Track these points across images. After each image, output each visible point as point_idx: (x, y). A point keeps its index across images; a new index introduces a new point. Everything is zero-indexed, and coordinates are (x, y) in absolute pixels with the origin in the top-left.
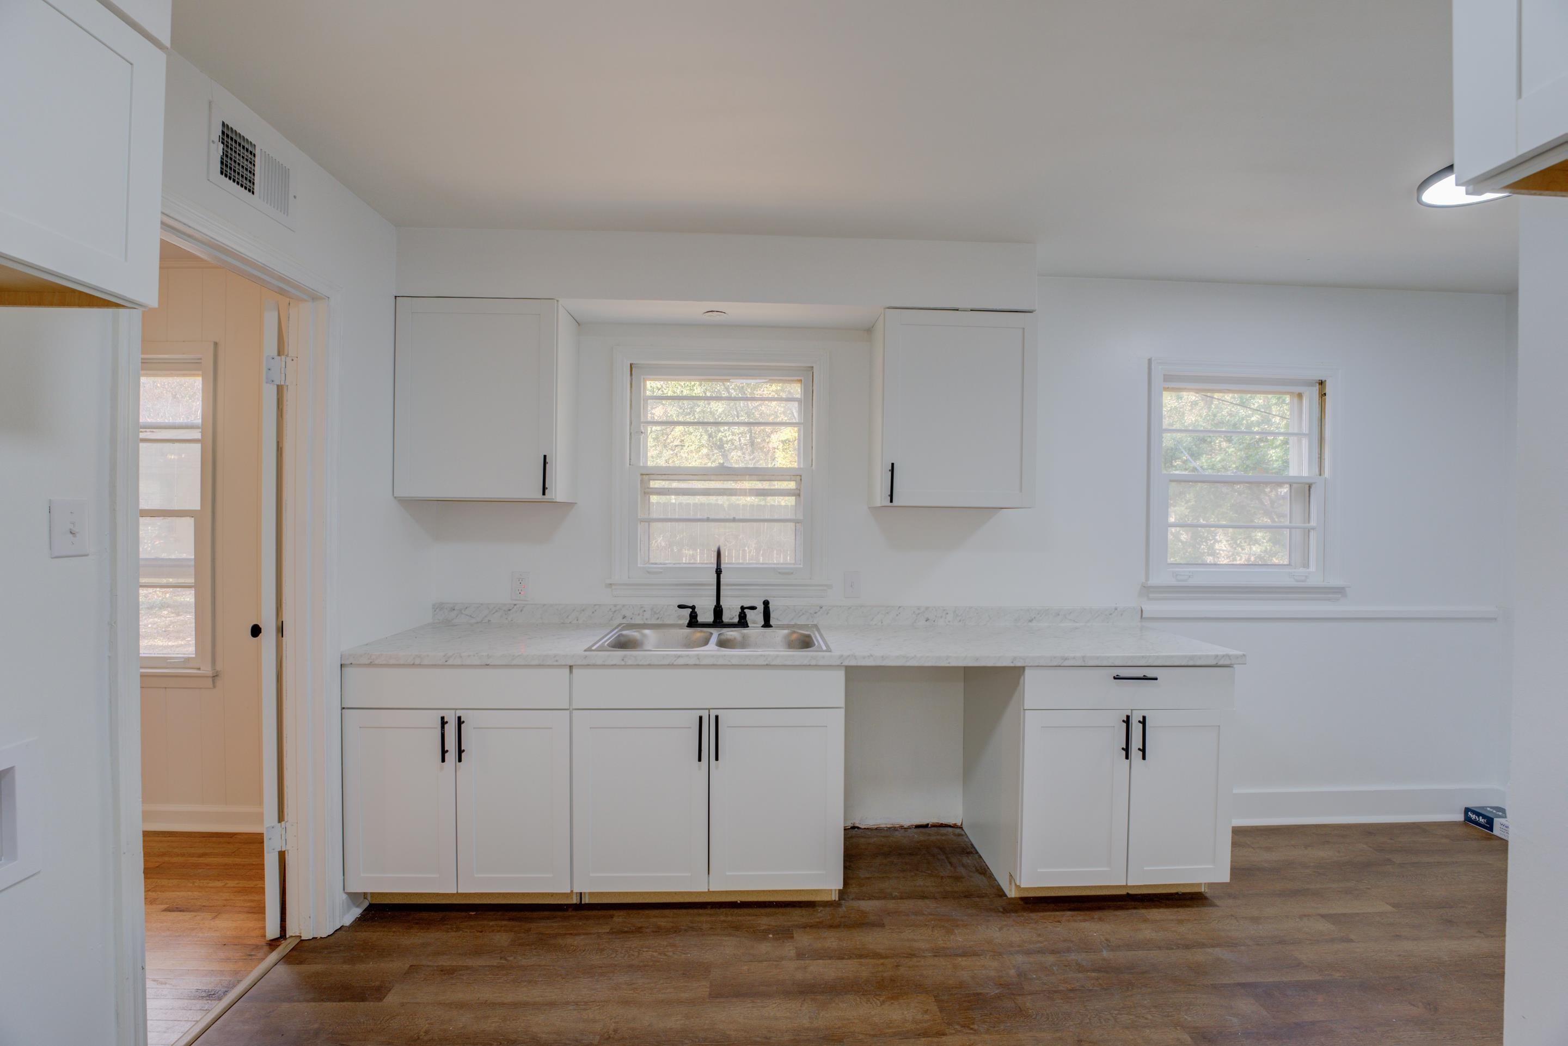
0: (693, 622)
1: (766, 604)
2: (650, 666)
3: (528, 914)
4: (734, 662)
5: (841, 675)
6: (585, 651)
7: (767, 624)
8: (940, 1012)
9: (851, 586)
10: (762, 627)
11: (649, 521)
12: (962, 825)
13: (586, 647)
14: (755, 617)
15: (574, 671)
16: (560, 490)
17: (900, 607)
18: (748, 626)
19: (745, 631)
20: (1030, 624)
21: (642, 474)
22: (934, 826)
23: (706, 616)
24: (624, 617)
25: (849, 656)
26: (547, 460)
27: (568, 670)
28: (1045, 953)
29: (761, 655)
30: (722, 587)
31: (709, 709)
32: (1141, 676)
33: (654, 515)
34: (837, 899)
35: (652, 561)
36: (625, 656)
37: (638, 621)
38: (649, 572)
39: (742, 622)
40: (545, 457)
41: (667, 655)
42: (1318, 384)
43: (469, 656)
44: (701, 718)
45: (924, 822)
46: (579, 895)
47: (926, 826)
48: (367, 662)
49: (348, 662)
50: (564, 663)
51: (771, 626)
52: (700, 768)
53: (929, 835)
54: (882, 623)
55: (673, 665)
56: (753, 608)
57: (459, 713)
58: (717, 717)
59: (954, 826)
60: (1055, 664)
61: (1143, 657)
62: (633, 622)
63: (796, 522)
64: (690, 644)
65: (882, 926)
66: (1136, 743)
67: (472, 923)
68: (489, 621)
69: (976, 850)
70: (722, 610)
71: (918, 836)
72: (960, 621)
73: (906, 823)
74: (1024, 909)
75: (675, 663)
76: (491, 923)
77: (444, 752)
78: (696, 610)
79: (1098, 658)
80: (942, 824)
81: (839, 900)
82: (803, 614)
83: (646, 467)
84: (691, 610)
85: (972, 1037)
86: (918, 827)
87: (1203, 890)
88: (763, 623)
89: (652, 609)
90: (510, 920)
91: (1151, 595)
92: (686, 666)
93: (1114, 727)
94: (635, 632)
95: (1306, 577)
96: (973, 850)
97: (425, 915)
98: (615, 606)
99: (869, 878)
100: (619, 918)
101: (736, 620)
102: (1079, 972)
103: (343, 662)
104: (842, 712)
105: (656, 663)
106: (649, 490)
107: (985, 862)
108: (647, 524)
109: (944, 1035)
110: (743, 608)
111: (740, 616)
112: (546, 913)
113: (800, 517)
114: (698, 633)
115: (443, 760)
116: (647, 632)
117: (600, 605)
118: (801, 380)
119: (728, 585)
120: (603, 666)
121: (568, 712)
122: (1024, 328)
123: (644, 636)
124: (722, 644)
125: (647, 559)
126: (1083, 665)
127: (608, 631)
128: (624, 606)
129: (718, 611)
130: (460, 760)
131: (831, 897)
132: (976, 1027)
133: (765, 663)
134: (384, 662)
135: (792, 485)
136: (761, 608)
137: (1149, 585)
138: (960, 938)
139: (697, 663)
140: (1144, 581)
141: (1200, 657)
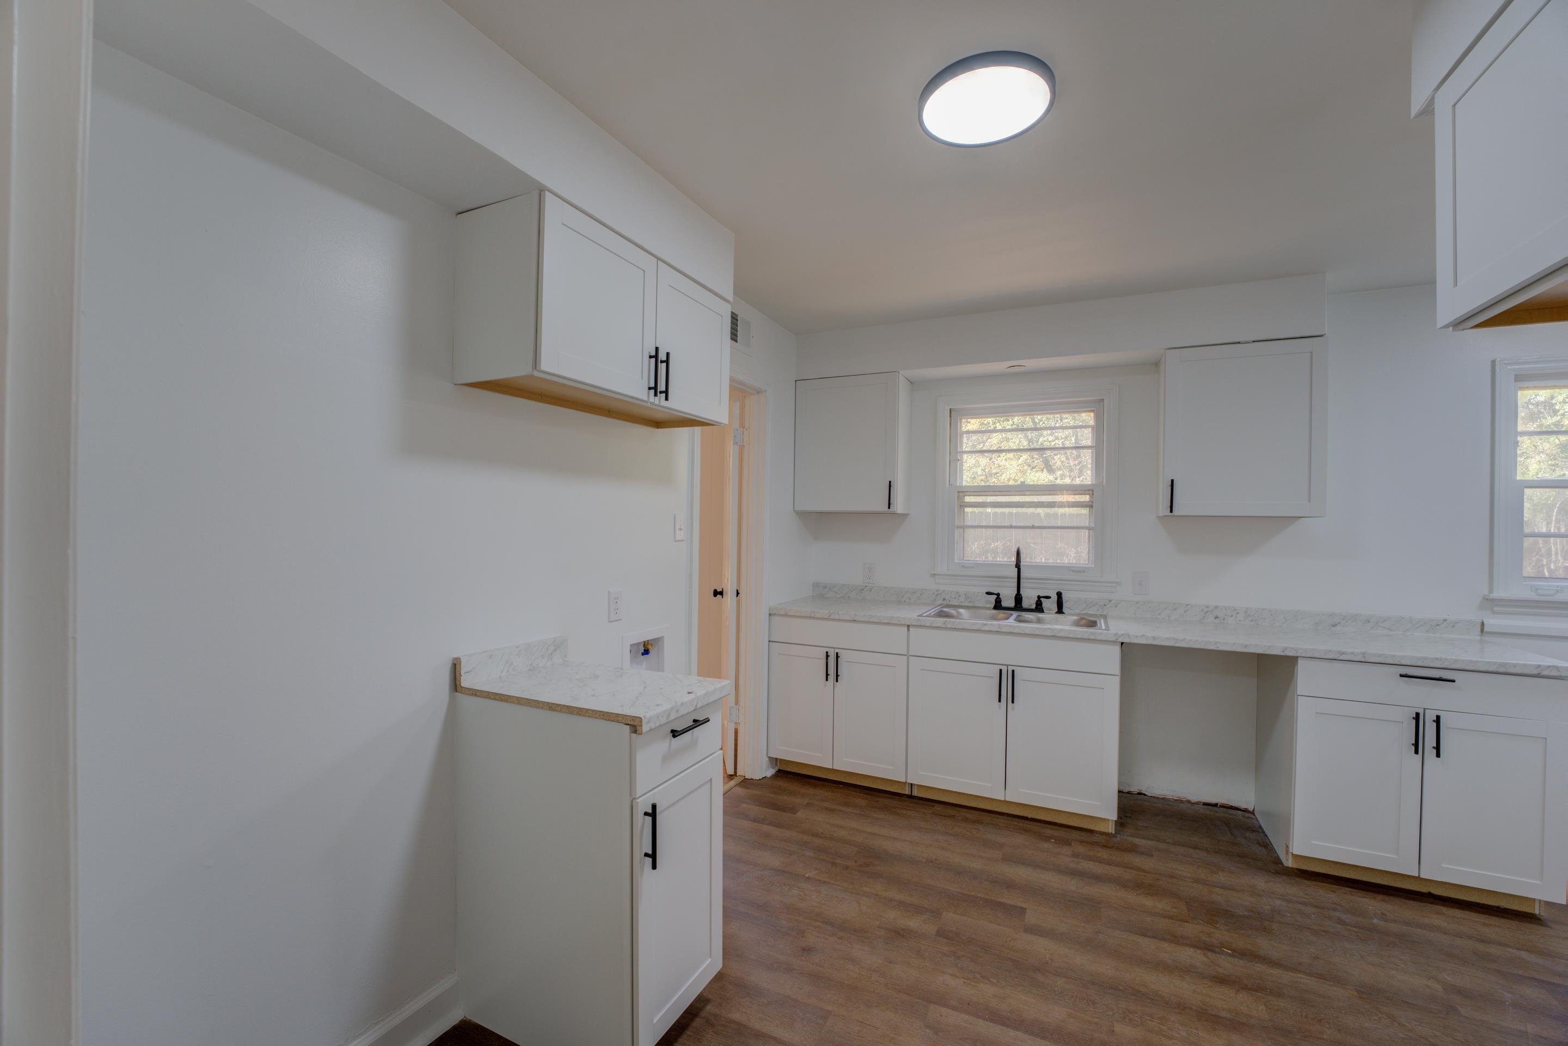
0: (998, 605)
1: (1059, 595)
2: (963, 630)
3: (876, 793)
4: (1027, 632)
5: (1117, 649)
6: (918, 616)
7: (1060, 610)
8: (1188, 911)
9: (1140, 584)
10: (1056, 613)
11: (964, 527)
12: (1254, 810)
13: (919, 614)
14: (1050, 605)
15: (911, 629)
16: (899, 506)
17: (1187, 605)
18: (1044, 612)
19: (1040, 615)
20: (1333, 628)
21: (958, 492)
22: (1223, 806)
23: (1009, 602)
24: (944, 600)
25: (1123, 634)
26: (892, 484)
27: (906, 628)
28: (1307, 905)
29: (1049, 629)
30: (1021, 581)
31: (1007, 666)
32: (1437, 676)
33: (969, 523)
34: (1114, 832)
35: (965, 559)
36: (946, 622)
37: (954, 602)
38: (963, 567)
39: (1039, 608)
40: (890, 482)
41: (976, 623)
43: (844, 614)
44: (1001, 670)
45: (1214, 801)
46: (910, 785)
47: (1216, 805)
48: (783, 613)
49: (773, 613)
50: (903, 623)
51: (1063, 613)
52: (1000, 708)
53: (1217, 812)
54: (1169, 617)
55: (980, 630)
56: (1048, 597)
57: (837, 651)
58: (1013, 671)
59: (1246, 811)
60: (1330, 657)
61: (1437, 659)
62: (951, 603)
63: (1089, 529)
64: (994, 618)
65: (1152, 856)
66: (1430, 740)
67: (841, 791)
68: (849, 597)
69: (1263, 830)
70: (1022, 597)
71: (1203, 810)
72: (1252, 621)
73: (1194, 799)
74: (1298, 876)
75: (982, 629)
76: (854, 793)
77: (827, 675)
78: (1000, 597)
79: (1380, 656)
80: (1232, 806)
81: (1115, 833)
82: (1093, 605)
83: (961, 487)
84: (996, 596)
85: (1212, 930)
86: (1205, 804)
87: (1537, 912)
88: (1057, 610)
89: (966, 595)
90: (864, 794)
91: (1496, 609)
92: (990, 632)
93: (1402, 722)
94: (952, 610)
96: (1260, 830)
97: (812, 781)
98: (937, 591)
99: (1145, 827)
100: (938, 808)
101: (1034, 607)
102: (1339, 924)
103: (771, 612)
104: (1117, 680)
105: (968, 628)
106: (965, 504)
107: (1269, 840)
108: (962, 530)
109: (1187, 922)
110: (1039, 597)
111: (1036, 603)
112: (888, 796)
113: (1092, 525)
114: (1001, 614)
115: (827, 680)
116: (962, 611)
117: (926, 590)
118: (1094, 410)
119: (1027, 579)
120: (931, 627)
121: (906, 657)
122: (1312, 352)
123: (959, 613)
124: (1019, 620)
125: (962, 557)
126: (1363, 660)
127: (932, 608)
128: (944, 591)
129: (1018, 599)
130: (837, 681)
131: (1108, 830)
132: (1218, 926)
133: (1052, 634)
134: (793, 614)
135: (1086, 498)
136: (1055, 597)
137: (1491, 598)
138: (1222, 878)
139: (999, 630)
140: (1486, 593)
141: (1515, 665)
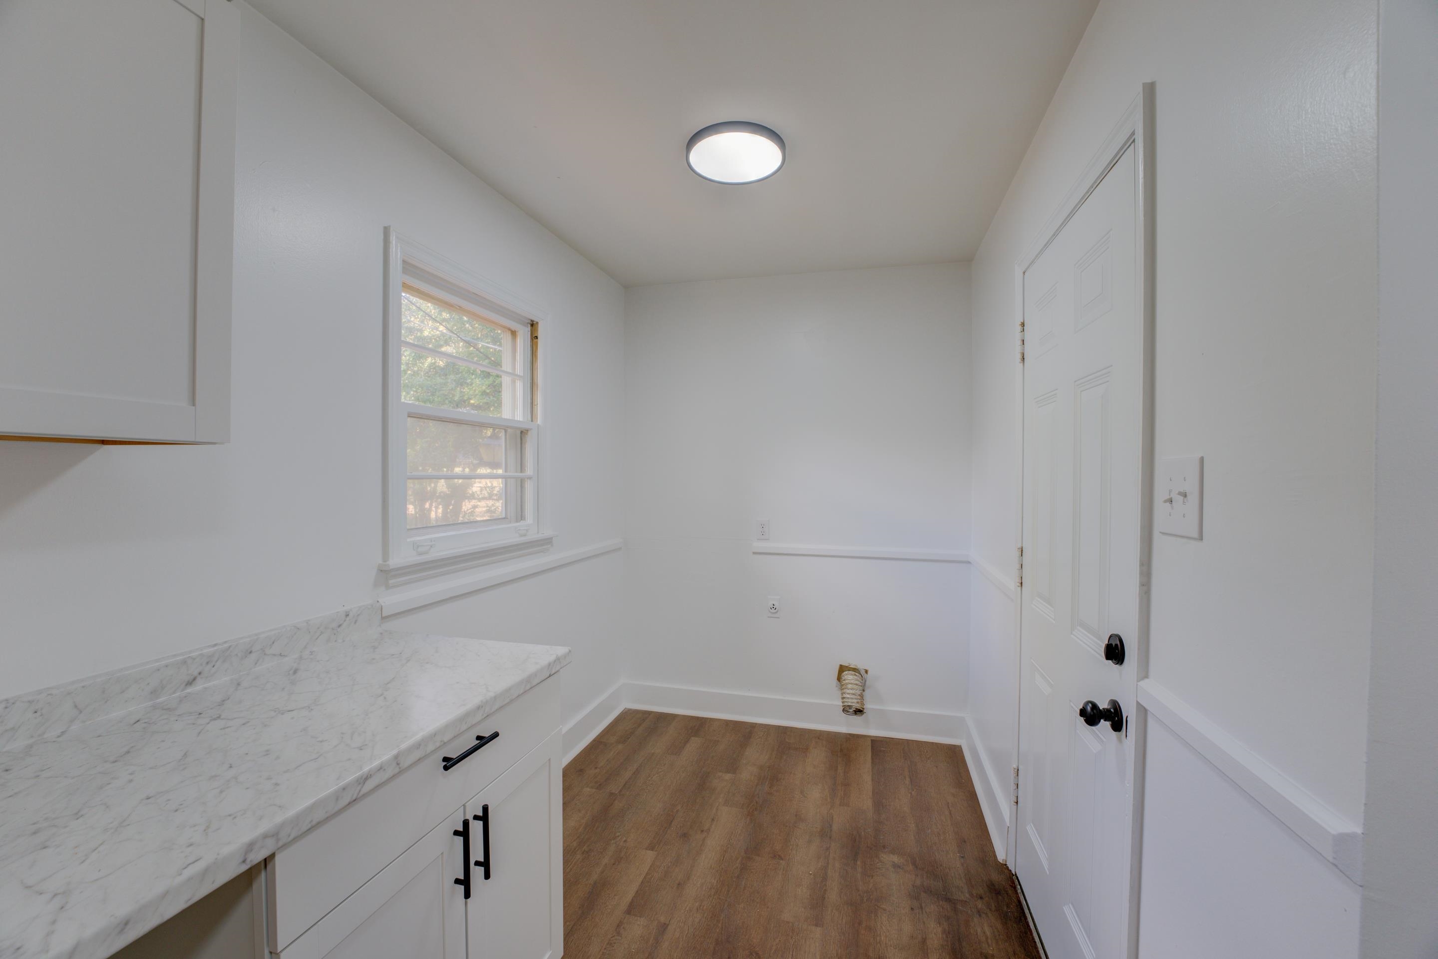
42: (530, 325)
61: (478, 707)
66: (474, 855)
79: (419, 745)
91: (389, 582)
93: (443, 853)
95: (527, 530)
126: (396, 772)
141: (535, 674)
